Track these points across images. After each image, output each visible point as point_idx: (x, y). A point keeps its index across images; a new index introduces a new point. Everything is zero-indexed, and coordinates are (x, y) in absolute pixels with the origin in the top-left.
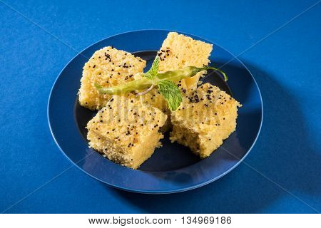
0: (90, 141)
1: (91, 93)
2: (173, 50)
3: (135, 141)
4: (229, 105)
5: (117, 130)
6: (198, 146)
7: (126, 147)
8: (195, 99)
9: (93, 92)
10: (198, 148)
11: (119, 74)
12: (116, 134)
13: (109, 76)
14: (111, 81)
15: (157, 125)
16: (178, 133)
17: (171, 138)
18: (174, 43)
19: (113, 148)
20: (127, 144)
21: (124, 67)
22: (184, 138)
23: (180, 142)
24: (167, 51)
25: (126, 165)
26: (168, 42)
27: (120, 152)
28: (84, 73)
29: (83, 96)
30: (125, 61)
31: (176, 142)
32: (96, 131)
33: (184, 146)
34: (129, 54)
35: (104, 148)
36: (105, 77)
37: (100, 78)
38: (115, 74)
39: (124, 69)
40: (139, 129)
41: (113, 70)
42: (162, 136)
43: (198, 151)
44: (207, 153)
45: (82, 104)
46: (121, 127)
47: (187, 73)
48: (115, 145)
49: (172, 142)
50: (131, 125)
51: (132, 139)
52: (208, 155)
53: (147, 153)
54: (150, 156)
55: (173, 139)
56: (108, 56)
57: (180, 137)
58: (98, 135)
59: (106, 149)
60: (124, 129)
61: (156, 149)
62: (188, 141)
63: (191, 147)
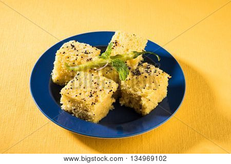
0: (62, 104)
1: (61, 72)
2: (120, 42)
3: (96, 101)
4: (162, 77)
5: (82, 94)
6: (141, 106)
7: (90, 105)
8: (137, 73)
9: (63, 71)
10: (141, 108)
11: (82, 57)
12: (82, 97)
13: (75, 58)
14: (76, 63)
15: (111, 90)
16: (125, 98)
17: (120, 102)
18: (120, 38)
19: (80, 108)
20: (91, 103)
21: (85, 53)
22: (130, 102)
23: (127, 105)
24: (116, 43)
25: (89, 120)
26: (116, 37)
27: (85, 110)
28: (57, 58)
29: (55, 76)
30: (85, 50)
31: (124, 106)
32: (67, 95)
33: (130, 108)
34: (88, 45)
35: (73, 108)
36: (72, 60)
37: (68, 61)
38: (79, 58)
39: (85, 54)
40: (98, 93)
41: (77, 55)
42: (114, 101)
43: (141, 110)
44: (148, 111)
45: (54, 81)
46: (86, 92)
47: (131, 56)
48: (81, 105)
49: (122, 105)
50: (93, 90)
51: (94, 100)
52: (148, 113)
53: (104, 112)
54: (106, 115)
55: (122, 103)
56: (73, 46)
57: (127, 101)
58: (69, 97)
59: (74, 109)
60: (88, 94)
61: (110, 111)
62: (133, 103)
63: (135, 108)
